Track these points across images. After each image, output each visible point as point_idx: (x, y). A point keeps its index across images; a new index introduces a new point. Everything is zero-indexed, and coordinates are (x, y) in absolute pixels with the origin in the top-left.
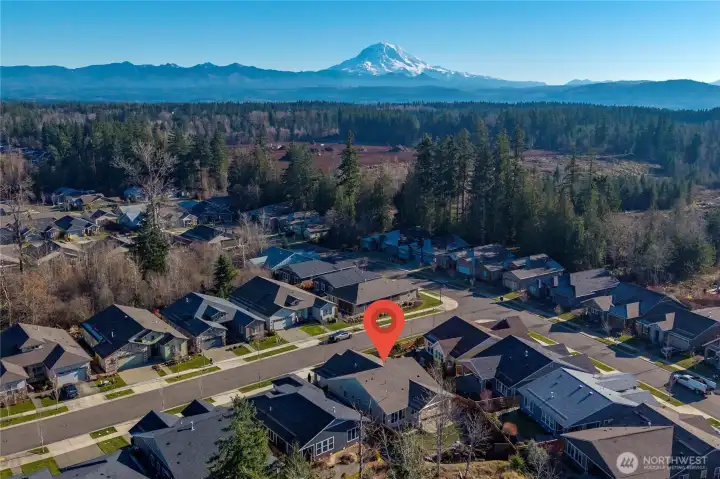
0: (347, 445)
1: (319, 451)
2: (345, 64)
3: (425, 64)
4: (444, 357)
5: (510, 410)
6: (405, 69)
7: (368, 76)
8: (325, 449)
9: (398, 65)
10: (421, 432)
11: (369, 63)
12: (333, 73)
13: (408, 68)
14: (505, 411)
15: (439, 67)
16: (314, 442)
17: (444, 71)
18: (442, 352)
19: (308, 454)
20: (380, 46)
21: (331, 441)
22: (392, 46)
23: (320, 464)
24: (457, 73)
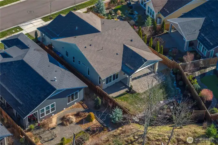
0: (67, 107)
1: (43, 115)
4: (155, 14)
5: (208, 70)
8: (48, 112)
10: (131, 91)
14: (203, 71)
16: (38, 109)
18: (153, 9)
19: (33, 119)
21: (53, 106)
23: (43, 125)
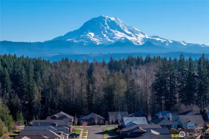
2: (69, 35)
3: (144, 34)
6: (126, 39)
7: (92, 45)
9: (119, 35)
11: (92, 34)
12: (58, 42)
13: (129, 38)
15: (157, 37)
17: (162, 41)
20: (101, 19)
22: (113, 19)
24: (175, 42)
